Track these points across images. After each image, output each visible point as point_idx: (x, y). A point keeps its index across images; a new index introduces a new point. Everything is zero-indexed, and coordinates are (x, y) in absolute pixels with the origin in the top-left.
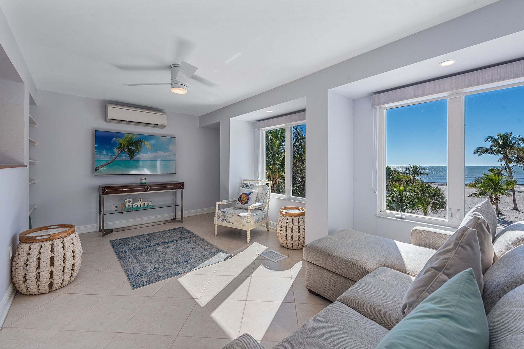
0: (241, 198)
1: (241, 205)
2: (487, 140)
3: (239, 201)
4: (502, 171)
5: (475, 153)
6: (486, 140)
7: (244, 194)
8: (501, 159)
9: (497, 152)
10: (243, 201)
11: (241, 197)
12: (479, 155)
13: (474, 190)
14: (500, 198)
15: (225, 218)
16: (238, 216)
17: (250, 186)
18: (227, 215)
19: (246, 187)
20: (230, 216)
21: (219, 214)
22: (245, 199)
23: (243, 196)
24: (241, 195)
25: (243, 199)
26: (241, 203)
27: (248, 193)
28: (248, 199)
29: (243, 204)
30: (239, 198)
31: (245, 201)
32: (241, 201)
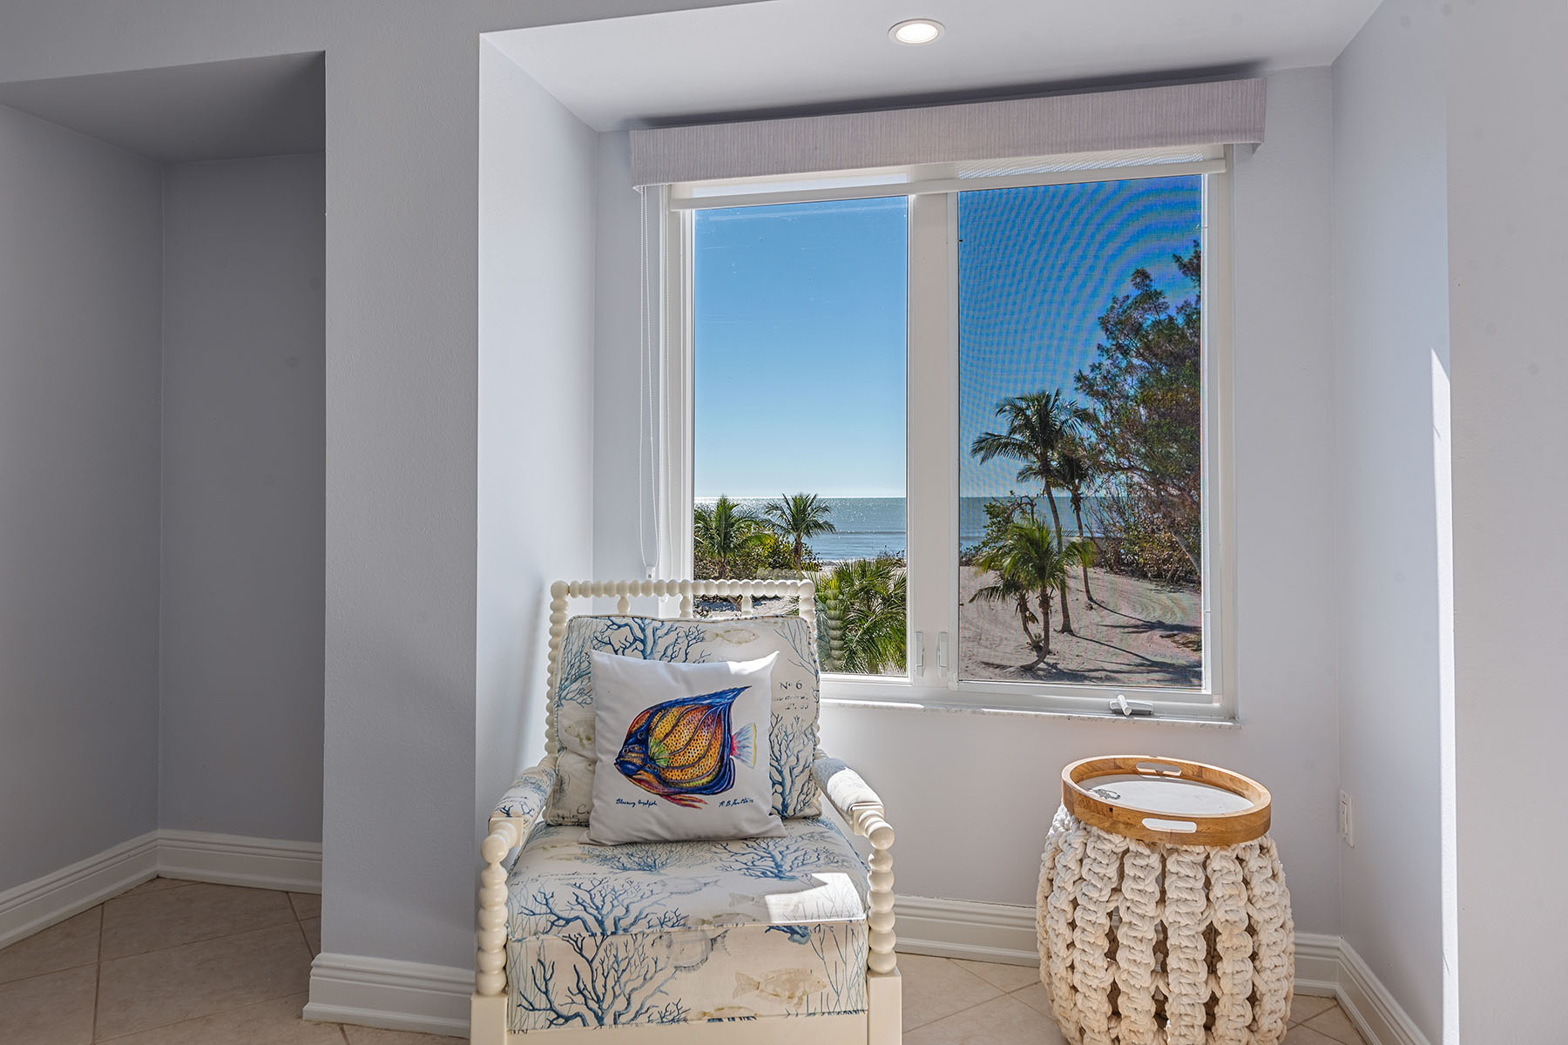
0: (654, 749)
1: (663, 814)
2: (1001, 409)
3: (629, 774)
4: (1013, 510)
5: (975, 451)
6: (997, 410)
7: (675, 711)
8: (1024, 475)
9: (1022, 448)
10: (675, 775)
11: (644, 743)
12: (983, 460)
13: (991, 578)
14: (1052, 598)
15: (623, 980)
16: (777, 928)
17: (673, 636)
18: (650, 952)
19: (631, 644)
20: (676, 948)
21: (542, 960)
22: (694, 753)
23: (671, 731)
24: (636, 721)
25: (673, 754)
26: (661, 787)
27: (710, 696)
28: (723, 746)
29: (678, 797)
30: (630, 751)
31: (693, 765)
32: (651, 778)
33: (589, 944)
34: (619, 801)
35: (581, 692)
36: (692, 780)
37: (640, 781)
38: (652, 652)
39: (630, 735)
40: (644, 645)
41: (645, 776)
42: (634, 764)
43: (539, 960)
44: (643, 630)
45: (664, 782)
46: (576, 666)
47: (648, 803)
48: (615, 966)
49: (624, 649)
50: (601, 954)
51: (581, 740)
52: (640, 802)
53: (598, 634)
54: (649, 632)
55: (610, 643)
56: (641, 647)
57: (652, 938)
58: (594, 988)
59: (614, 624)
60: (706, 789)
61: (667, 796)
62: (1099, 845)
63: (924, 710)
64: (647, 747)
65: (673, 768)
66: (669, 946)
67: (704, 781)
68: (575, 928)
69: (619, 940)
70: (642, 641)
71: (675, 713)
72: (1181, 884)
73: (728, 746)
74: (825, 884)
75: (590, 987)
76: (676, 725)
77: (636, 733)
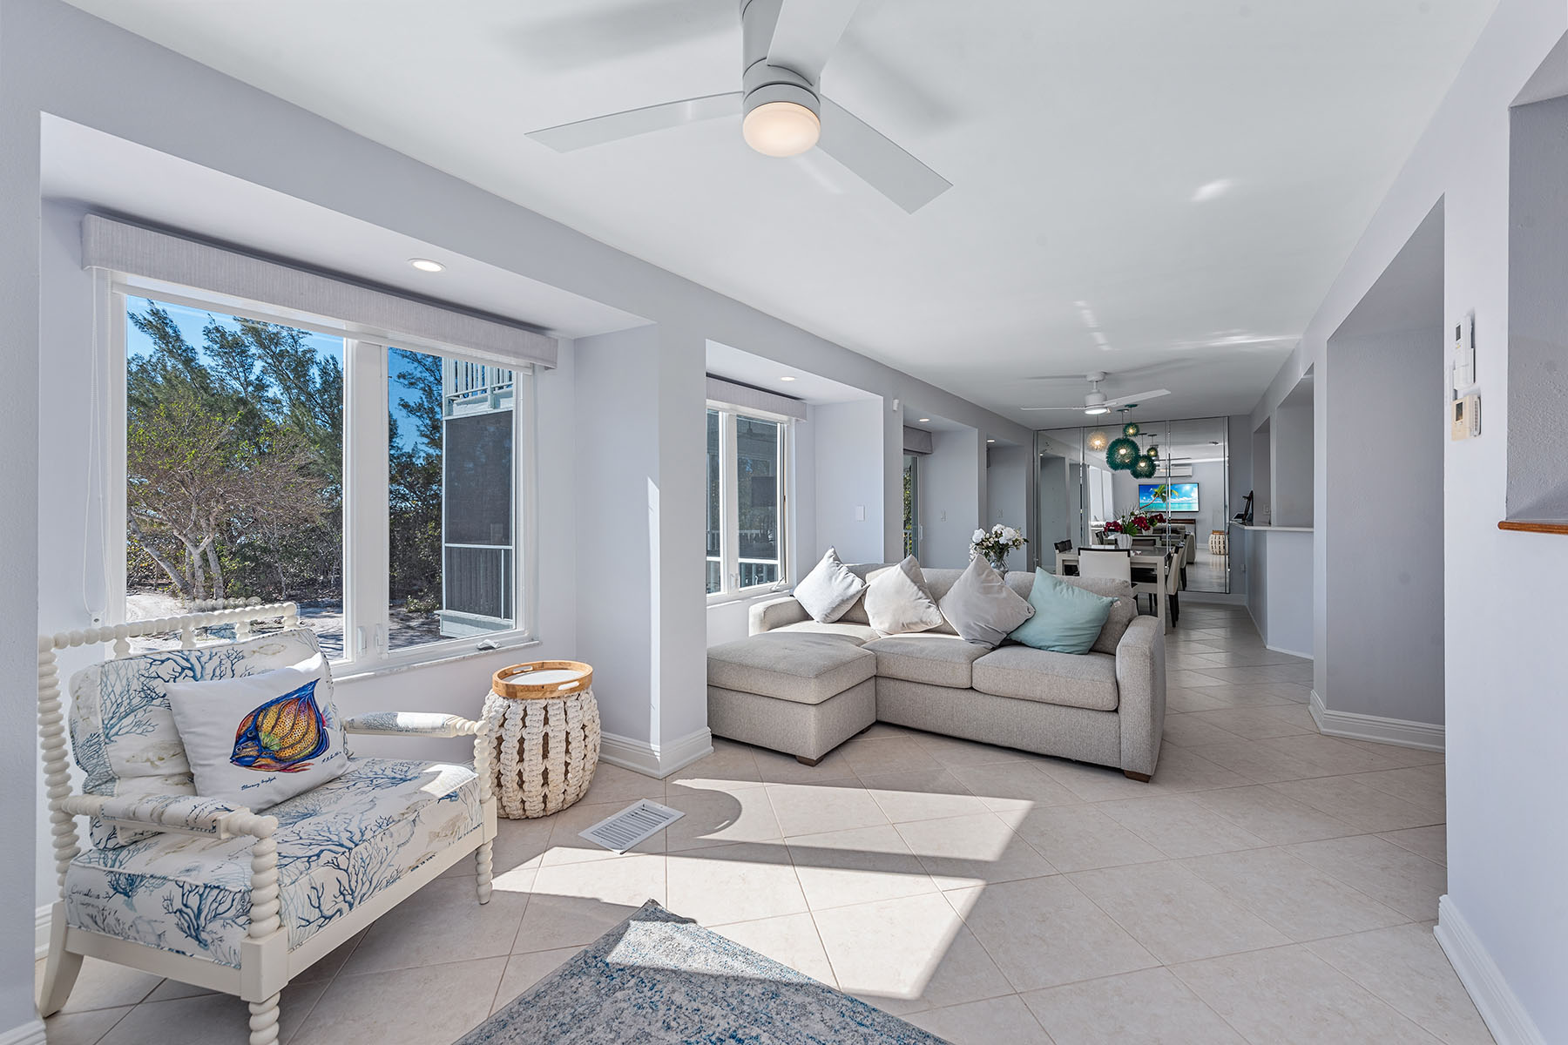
0: (266, 740)
3: (248, 765)
7: (274, 710)
10: (288, 753)
11: (256, 738)
15: (367, 872)
16: (443, 798)
17: (216, 661)
18: (382, 845)
19: (180, 674)
20: (395, 835)
21: (314, 886)
22: (298, 734)
23: (276, 724)
24: (243, 724)
25: (282, 738)
26: (278, 765)
27: (296, 692)
28: (317, 722)
29: (292, 767)
30: (243, 748)
31: (300, 742)
32: (269, 761)
33: (342, 861)
34: (244, 787)
35: (138, 724)
36: (301, 751)
37: (260, 767)
38: (202, 676)
39: (239, 737)
40: (194, 672)
41: (263, 762)
42: (251, 756)
43: (312, 888)
44: (187, 660)
45: (280, 760)
46: (125, 703)
47: (270, 780)
48: (363, 864)
49: (175, 678)
50: (352, 861)
51: (152, 763)
52: (263, 782)
53: (143, 672)
54: (194, 660)
55: (159, 677)
56: (191, 674)
57: (379, 837)
58: (350, 886)
59: (155, 661)
60: (313, 754)
61: (284, 770)
62: (533, 707)
63: (375, 675)
64: (259, 741)
65: (285, 748)
66: (391, 836)
67: (310, 750)
68: (327, 856)
69: (361, 848)
70: (190, 669)
71: (275, 710)
72: (573, 710)
73: (320, 721)
74: (441, 772)
75: (347, 888)
76: (278, 718)
77: (245, 733)
